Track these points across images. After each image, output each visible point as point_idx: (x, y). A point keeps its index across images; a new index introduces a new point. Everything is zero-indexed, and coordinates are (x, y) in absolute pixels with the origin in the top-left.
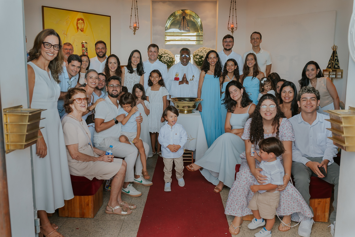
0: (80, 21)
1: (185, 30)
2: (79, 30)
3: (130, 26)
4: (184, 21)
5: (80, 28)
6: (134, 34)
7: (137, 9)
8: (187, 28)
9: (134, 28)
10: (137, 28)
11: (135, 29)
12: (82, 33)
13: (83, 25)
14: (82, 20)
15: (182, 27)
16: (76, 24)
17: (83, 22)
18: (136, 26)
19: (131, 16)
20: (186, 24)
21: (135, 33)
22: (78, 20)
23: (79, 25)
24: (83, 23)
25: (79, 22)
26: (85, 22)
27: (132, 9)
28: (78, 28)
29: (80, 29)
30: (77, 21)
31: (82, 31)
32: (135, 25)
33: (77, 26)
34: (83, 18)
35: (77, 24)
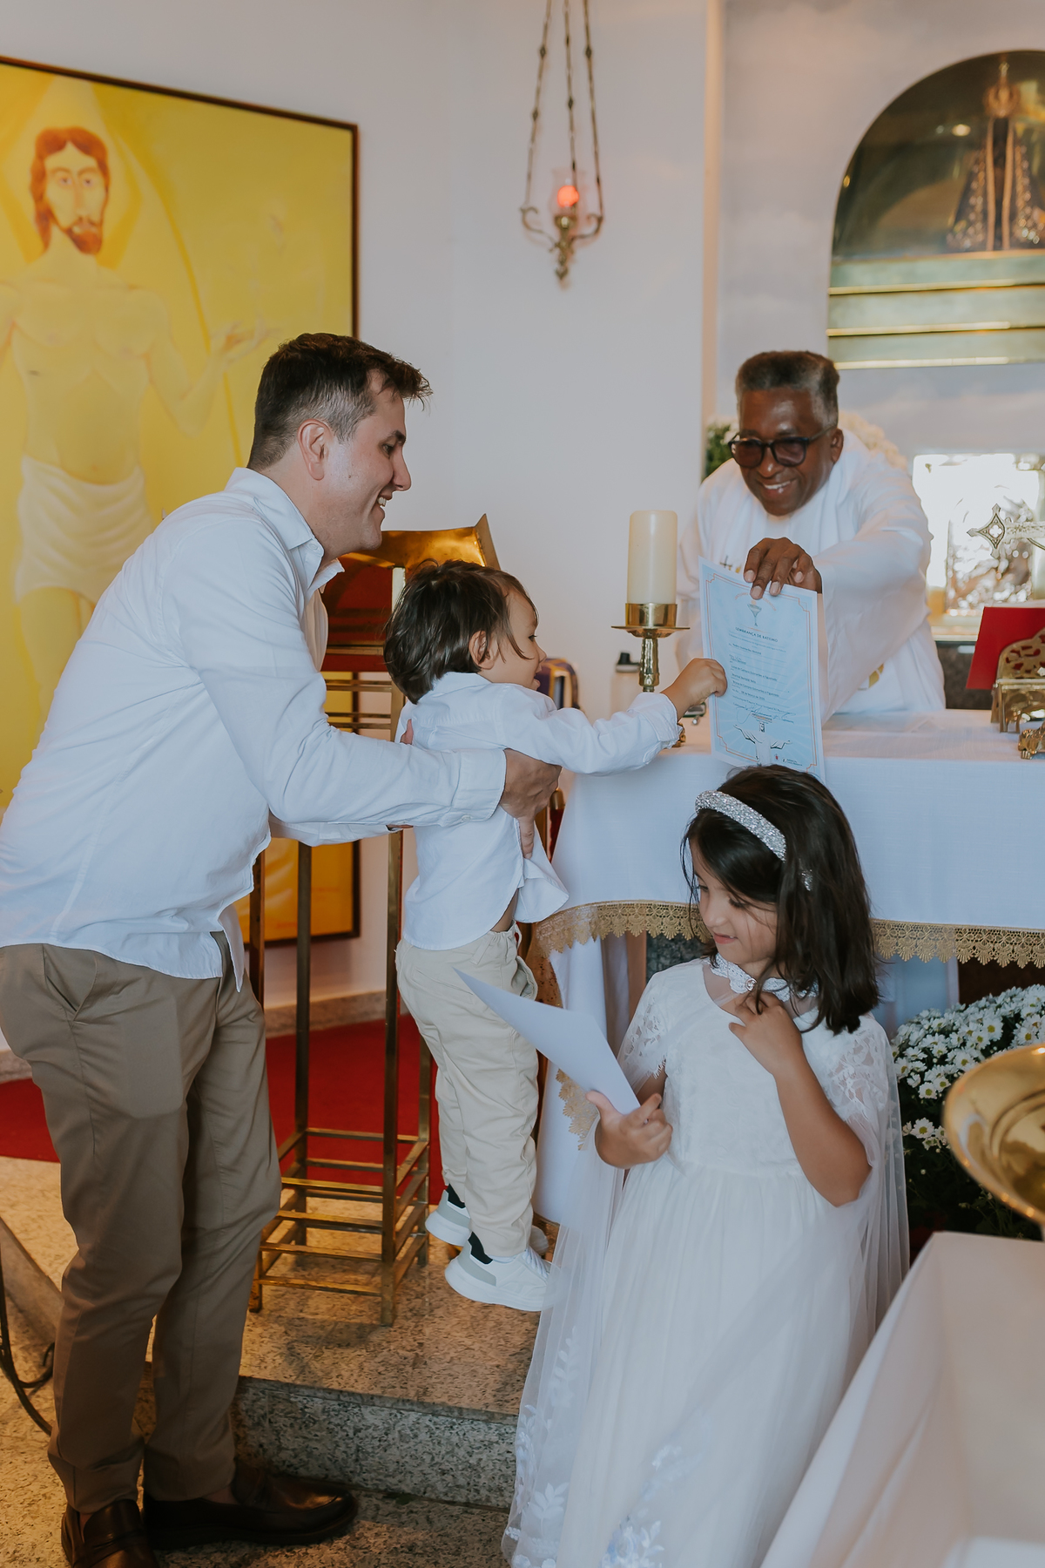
0: (71, 157)
1: (1011, 234)
2: (57, 234)
3: (524, 211)
4: (999, 161)
5: (64, 216)
6: (562, 275)
7: (589, 52)
8: (1028, 218)
9: (557, 219)
10: (588, 229)
11: (564, 230)
12: (87, 261)
13: (94, 195)
14: (88, 144)
15: (985, 213)
16: (24, 179)
17: (90, 162)
18: (574, 205)
19: (535, 115)
20: (1023, 182)
21: (562, 262)
22: (51, 143)
23: (56, 194)
24: (97, 179)
25: (52, 162)
26: (113, 162)
27: (543, 52)
28: (45, 217)
29: (69, 232)
30: (41, 157)
31: (86, 243)
32: (567, 196)
33: (39, 197)
34: (94, 126)
35: (39, 177)
